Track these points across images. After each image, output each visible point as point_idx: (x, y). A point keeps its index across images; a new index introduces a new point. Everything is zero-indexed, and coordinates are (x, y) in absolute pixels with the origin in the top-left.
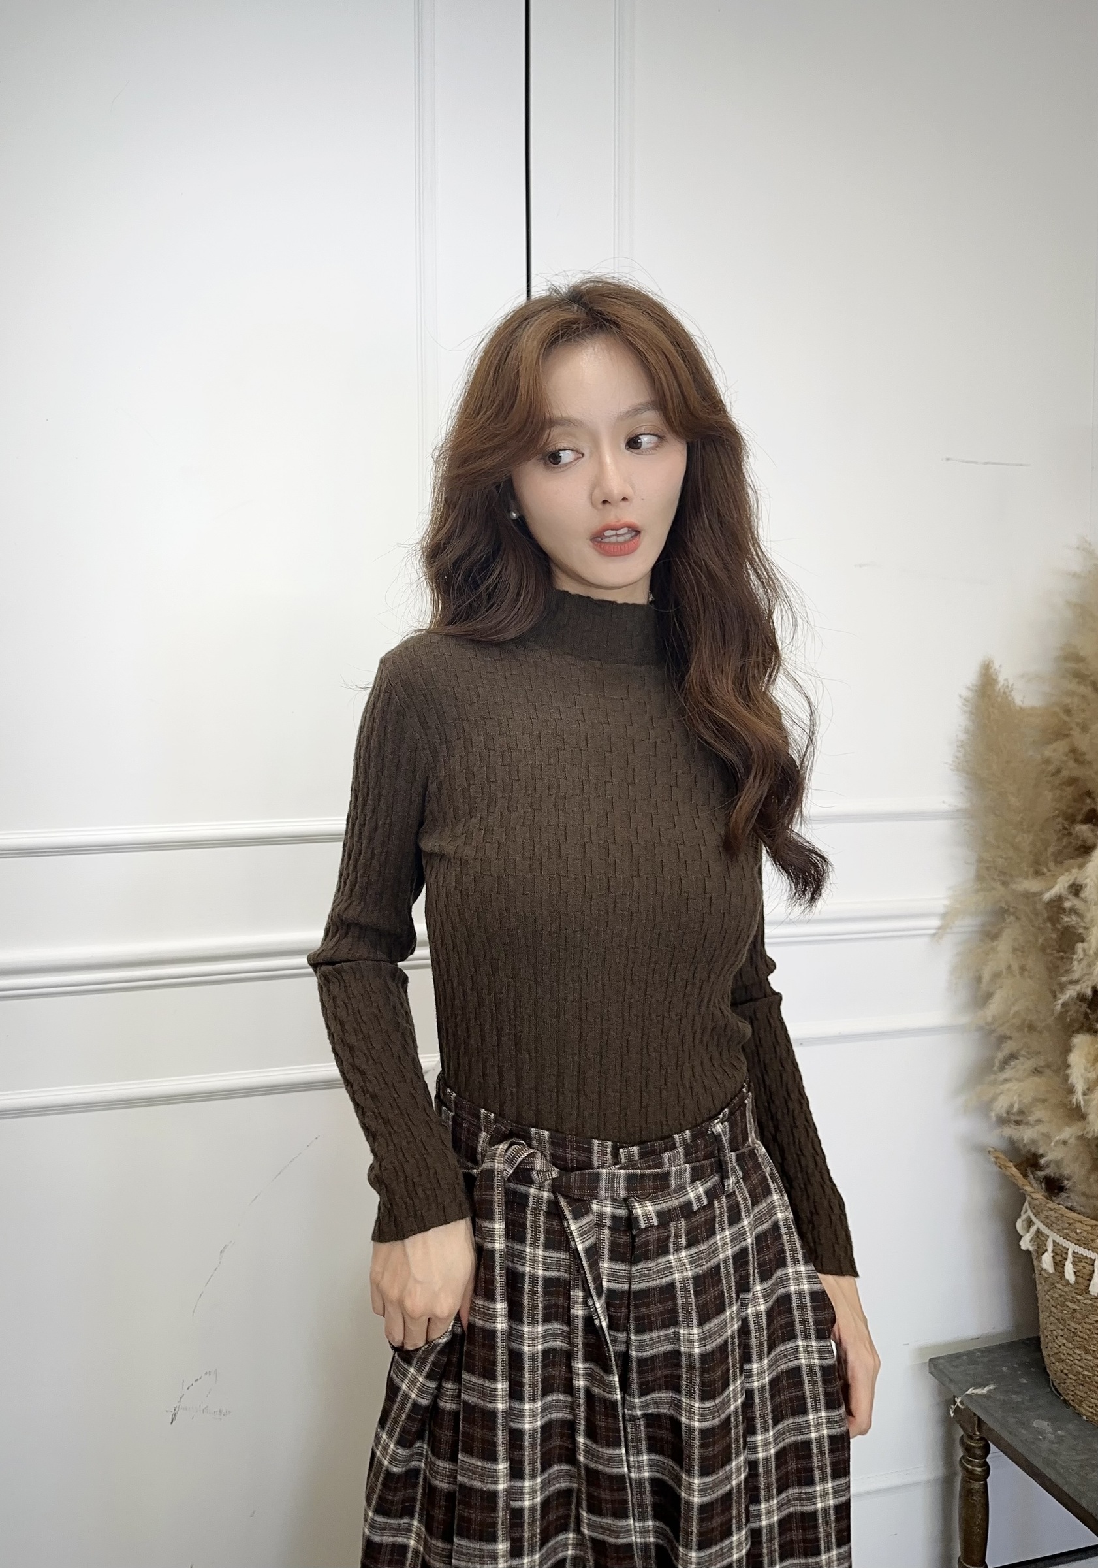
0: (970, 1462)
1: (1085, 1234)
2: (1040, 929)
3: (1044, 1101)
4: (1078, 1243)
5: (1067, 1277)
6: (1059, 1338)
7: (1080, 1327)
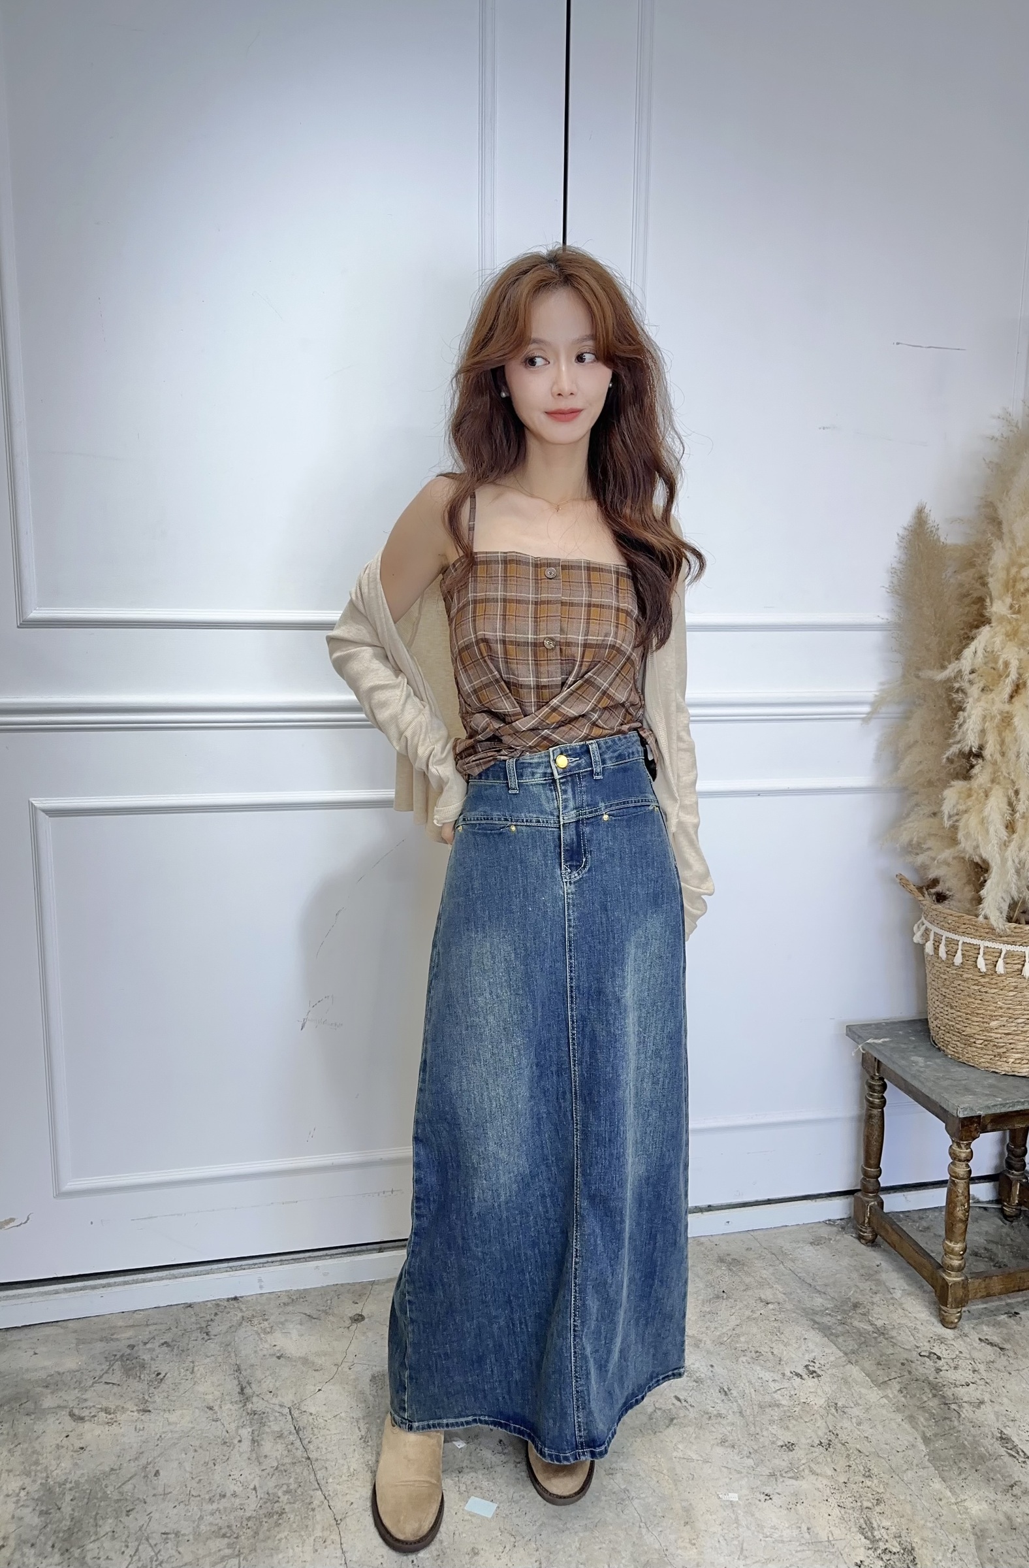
0: (871, 1096)
1: (954, 923)
2: (942, 708)
3: (935, 835)
4: (949, 930)
5: (940, 955)
6: (936, 1002)
7: (947, 991)
